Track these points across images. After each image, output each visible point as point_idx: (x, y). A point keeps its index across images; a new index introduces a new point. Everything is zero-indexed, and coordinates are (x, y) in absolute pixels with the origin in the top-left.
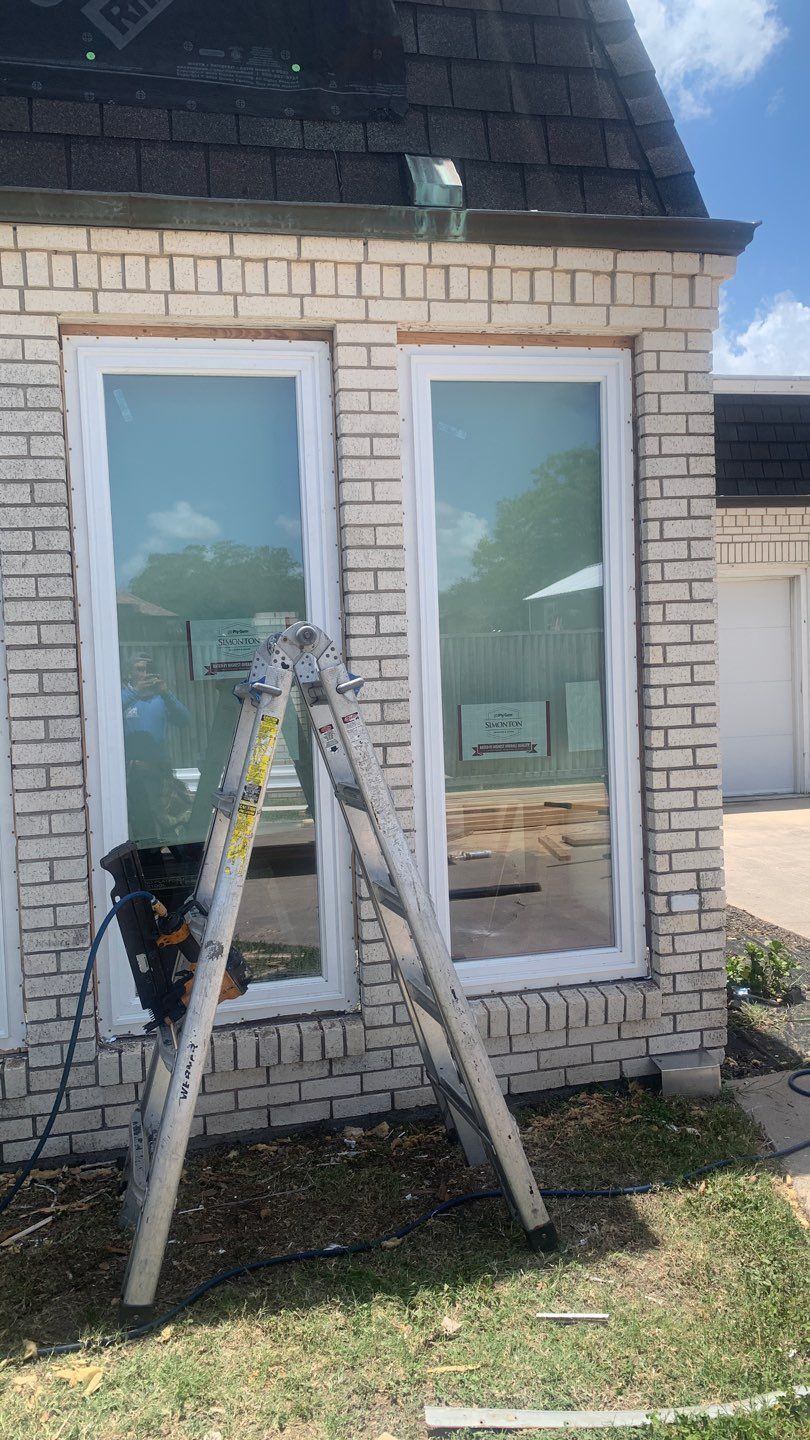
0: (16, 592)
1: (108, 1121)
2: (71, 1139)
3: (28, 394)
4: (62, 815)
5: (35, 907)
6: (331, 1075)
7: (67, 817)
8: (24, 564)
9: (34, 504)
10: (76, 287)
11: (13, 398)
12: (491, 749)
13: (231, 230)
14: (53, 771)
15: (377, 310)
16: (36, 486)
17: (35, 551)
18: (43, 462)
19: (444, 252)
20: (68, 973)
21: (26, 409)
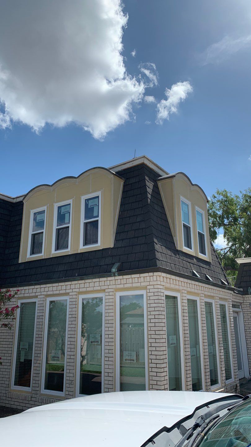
10: (78, 288)
19: (116, 278)
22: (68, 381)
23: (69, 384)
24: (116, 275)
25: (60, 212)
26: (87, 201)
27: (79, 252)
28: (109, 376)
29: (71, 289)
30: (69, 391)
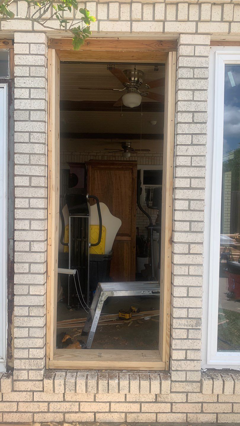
0: (182, 163)
1: (204, 409)
2: (187, 415)
3: (195, 72)
4: (194, 266)
5: (179, 308)
7: (196, 267)
8: (187, 150)
9: (194, 122)
10: (222, 21)
11: (188, 73)
14: (192, 246)
16: (195, 114)
17: (192, 144)
18: (199, 103)
20: (191, 339)
21: (194, 78)
22: (184, 321)
23: (188, 329)
29: (188, 21)
30: (186, 350)
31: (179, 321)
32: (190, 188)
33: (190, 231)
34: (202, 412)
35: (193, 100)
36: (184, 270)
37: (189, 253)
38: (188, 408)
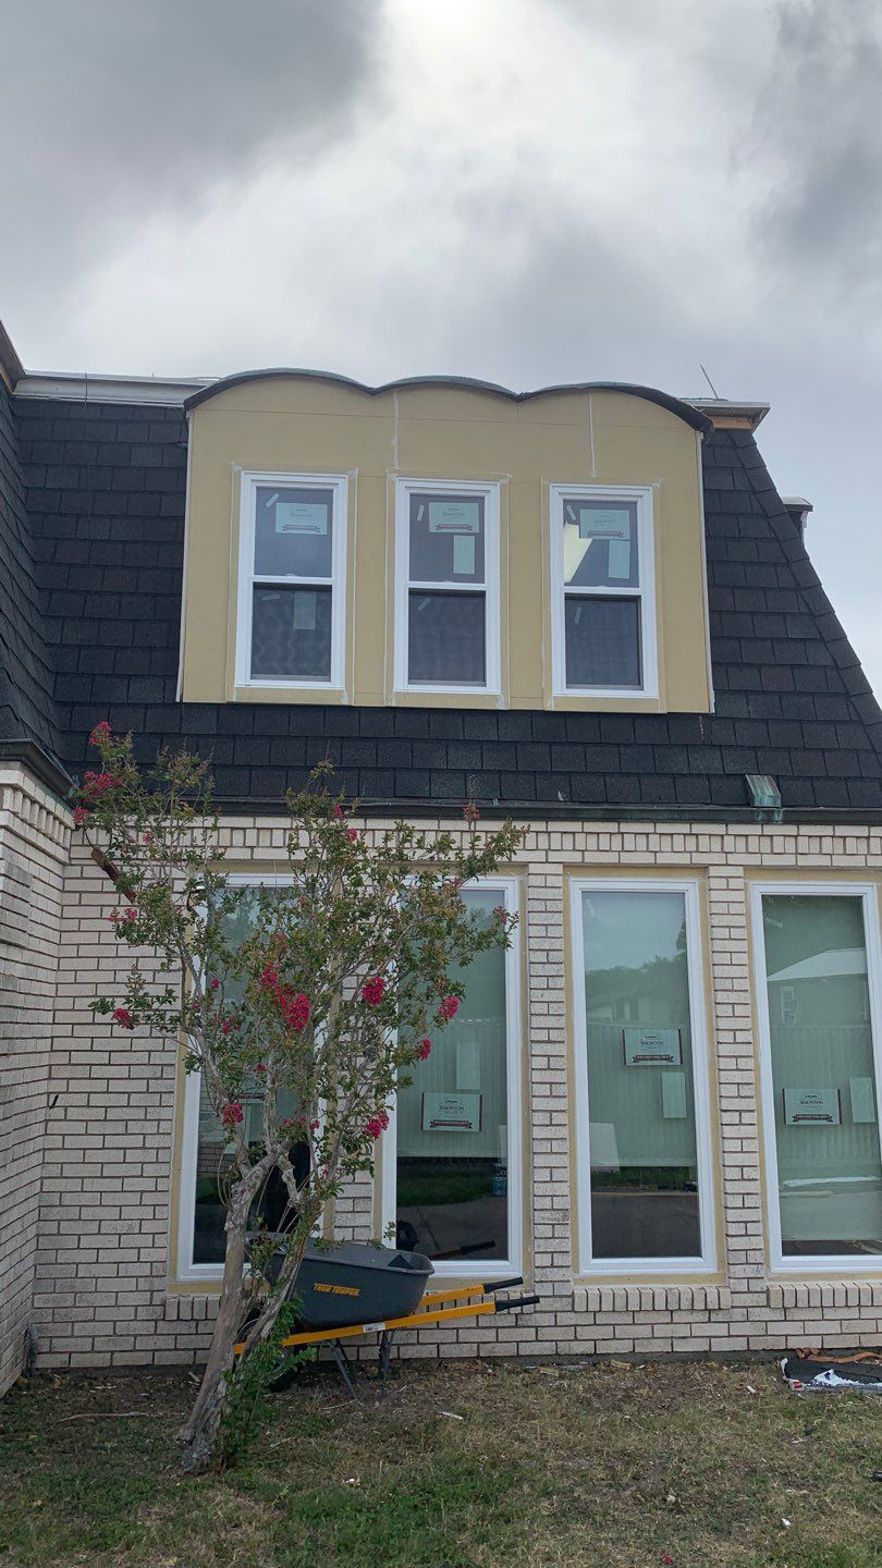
0: (537, 1012)
1: (578, 1335)
2: (557, 1345)
3: (548, 904)
4: (557, 1141)
5: (541, 1195)
6: (709, 1321)
7: (560, 1142)
8: (542, 995)
9: (548, 963)
10: (574, 850)
12: (804, 1118)
13: (655, 821)
14: (554, 1115)
15: (732, 859)
16: (550, 953)
17: (548, 988)
18: (553, 940)
19: (769, 830)
20: (558, 1238)
21: (546, 912)
22: (547, 1214)
23: (553, 1225)
24: (778, 817)
25: (419, 518)
26: (569, 508)
27: (553, 709)
28: (745, 1177)
29: (537, 849)
30: (552, 1253)
31: (542, 1214)
32: (549, 1042)
33: (552, 1096)
34: (576, 1339)
35: (547, 937)
36: (545, 1146)
37: (551, 1125)
38: (558, 1334)
